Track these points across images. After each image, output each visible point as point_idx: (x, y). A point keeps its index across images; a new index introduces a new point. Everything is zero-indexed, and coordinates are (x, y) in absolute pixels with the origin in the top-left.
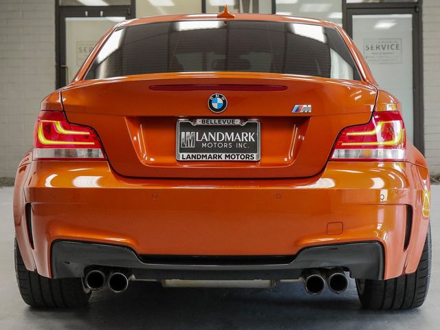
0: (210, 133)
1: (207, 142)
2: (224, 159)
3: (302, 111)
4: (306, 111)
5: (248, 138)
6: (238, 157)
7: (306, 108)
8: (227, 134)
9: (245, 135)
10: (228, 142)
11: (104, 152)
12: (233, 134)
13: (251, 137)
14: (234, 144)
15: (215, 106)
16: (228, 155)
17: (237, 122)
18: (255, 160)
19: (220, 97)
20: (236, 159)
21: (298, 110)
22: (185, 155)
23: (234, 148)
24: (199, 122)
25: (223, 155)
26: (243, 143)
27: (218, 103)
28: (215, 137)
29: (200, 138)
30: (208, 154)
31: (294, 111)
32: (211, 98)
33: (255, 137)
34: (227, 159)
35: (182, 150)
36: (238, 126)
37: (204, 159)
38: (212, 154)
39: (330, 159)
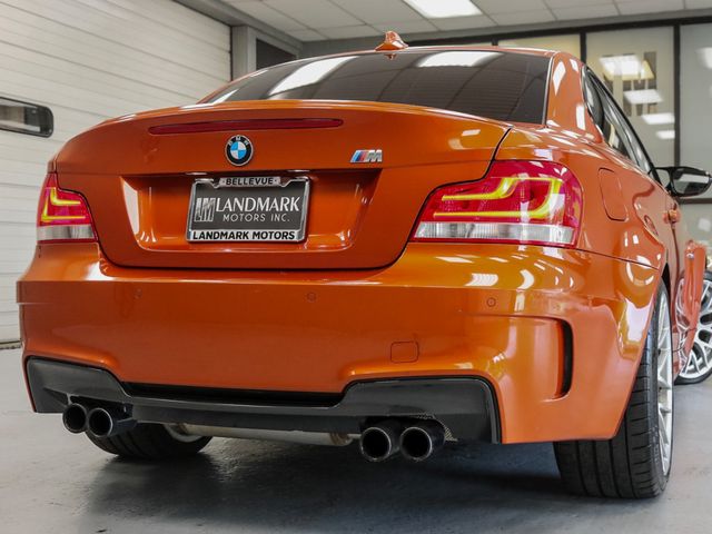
0: (236, 200)
1: (232, 213)
2: (250, 239)
3: (366, 160)
4: (373, 160)
5: (289, 206)
6: (271, 235)
7: (373, 155)
8: (260, 199)
9: (285, 202)
10: (260, 212)
11: (94, 228)
12: (268, 199)
13: (294, 205)
14: (268, 215)
15: (235, 154)
16: (257, 232)
17: (276, 181)
18: (295, 239)
19: (243, 140)
20: (268, 239)
21: (359, 158)
22: (198, 233)
23: (268, 221)
24: (223, 182)
25: (251, 232)
26: (281, 213)
27: (238, 149)
28: (242, 204)
29: (221, 208)
30: (229, 232)
31: (353, 160)
32: (230, 143)
33: (299, 204)
34: (256, 239)
35: (196, 226)
36: (277, 188)
37: (224, 239)
38: (235, 232)
39: (411, 238)
